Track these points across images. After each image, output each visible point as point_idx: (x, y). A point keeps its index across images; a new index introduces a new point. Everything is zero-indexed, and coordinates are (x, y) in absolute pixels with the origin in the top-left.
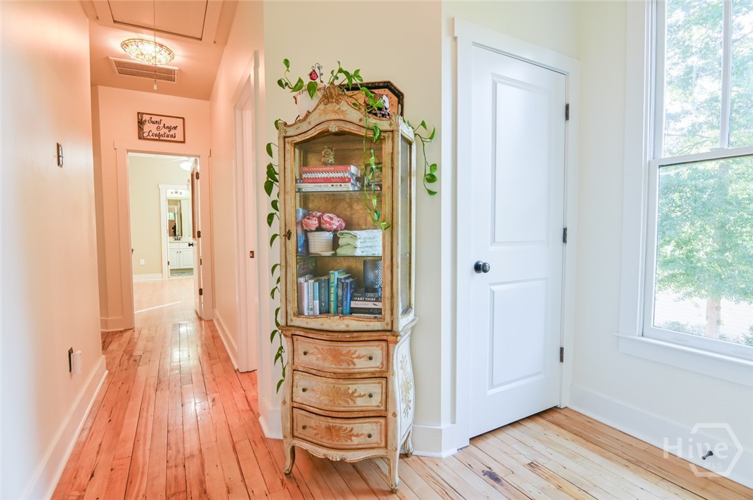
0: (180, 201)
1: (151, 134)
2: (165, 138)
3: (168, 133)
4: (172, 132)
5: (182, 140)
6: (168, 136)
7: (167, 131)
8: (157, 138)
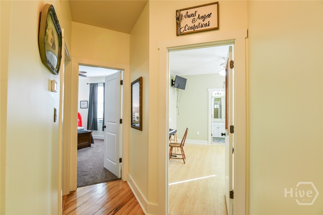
0: (221, 98)
1: (187, 28)
2: (200, 29)
3: (203, 23)
4: (206, 21)
5: (216, 26)
6: (202, 26)
7: (201, 21)
8: (192, 30)
